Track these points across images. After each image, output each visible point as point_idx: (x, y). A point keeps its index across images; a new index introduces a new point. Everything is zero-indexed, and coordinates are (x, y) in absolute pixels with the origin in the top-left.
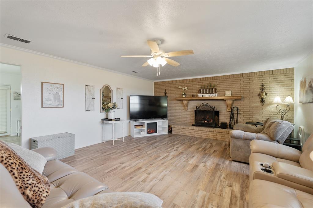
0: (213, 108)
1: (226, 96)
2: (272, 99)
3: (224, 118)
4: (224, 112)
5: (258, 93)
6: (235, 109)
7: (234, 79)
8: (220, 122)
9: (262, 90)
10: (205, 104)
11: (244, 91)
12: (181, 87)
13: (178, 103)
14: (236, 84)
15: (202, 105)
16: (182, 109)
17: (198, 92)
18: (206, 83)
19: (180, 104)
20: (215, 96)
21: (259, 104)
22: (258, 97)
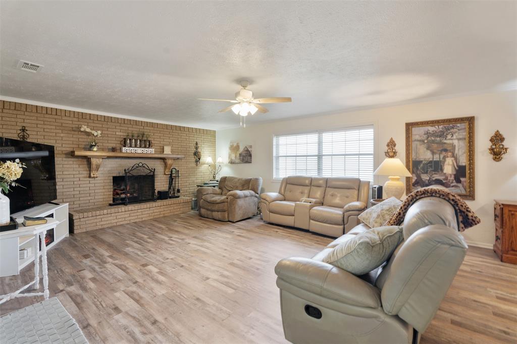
0: (153, 170)
1: (165, 153)
2: (205, 159)
3: (161, 184)
4: (159, 176)
5: (194, 152)
6: (174, 171)
7: (171, 131)
8: (156, 191)
9: (197, 148)
10: (141, 165)
11: (182, 149)
12: (88, 130)
13: (71, 162)
14: (174, 139)
15: (135, 167)
16: (80, 176)
17: (119, 142)
18: (135, 130)
19: (77, 166)
20: (150, 151)
21: (194, 165)
22: (193, 156)
